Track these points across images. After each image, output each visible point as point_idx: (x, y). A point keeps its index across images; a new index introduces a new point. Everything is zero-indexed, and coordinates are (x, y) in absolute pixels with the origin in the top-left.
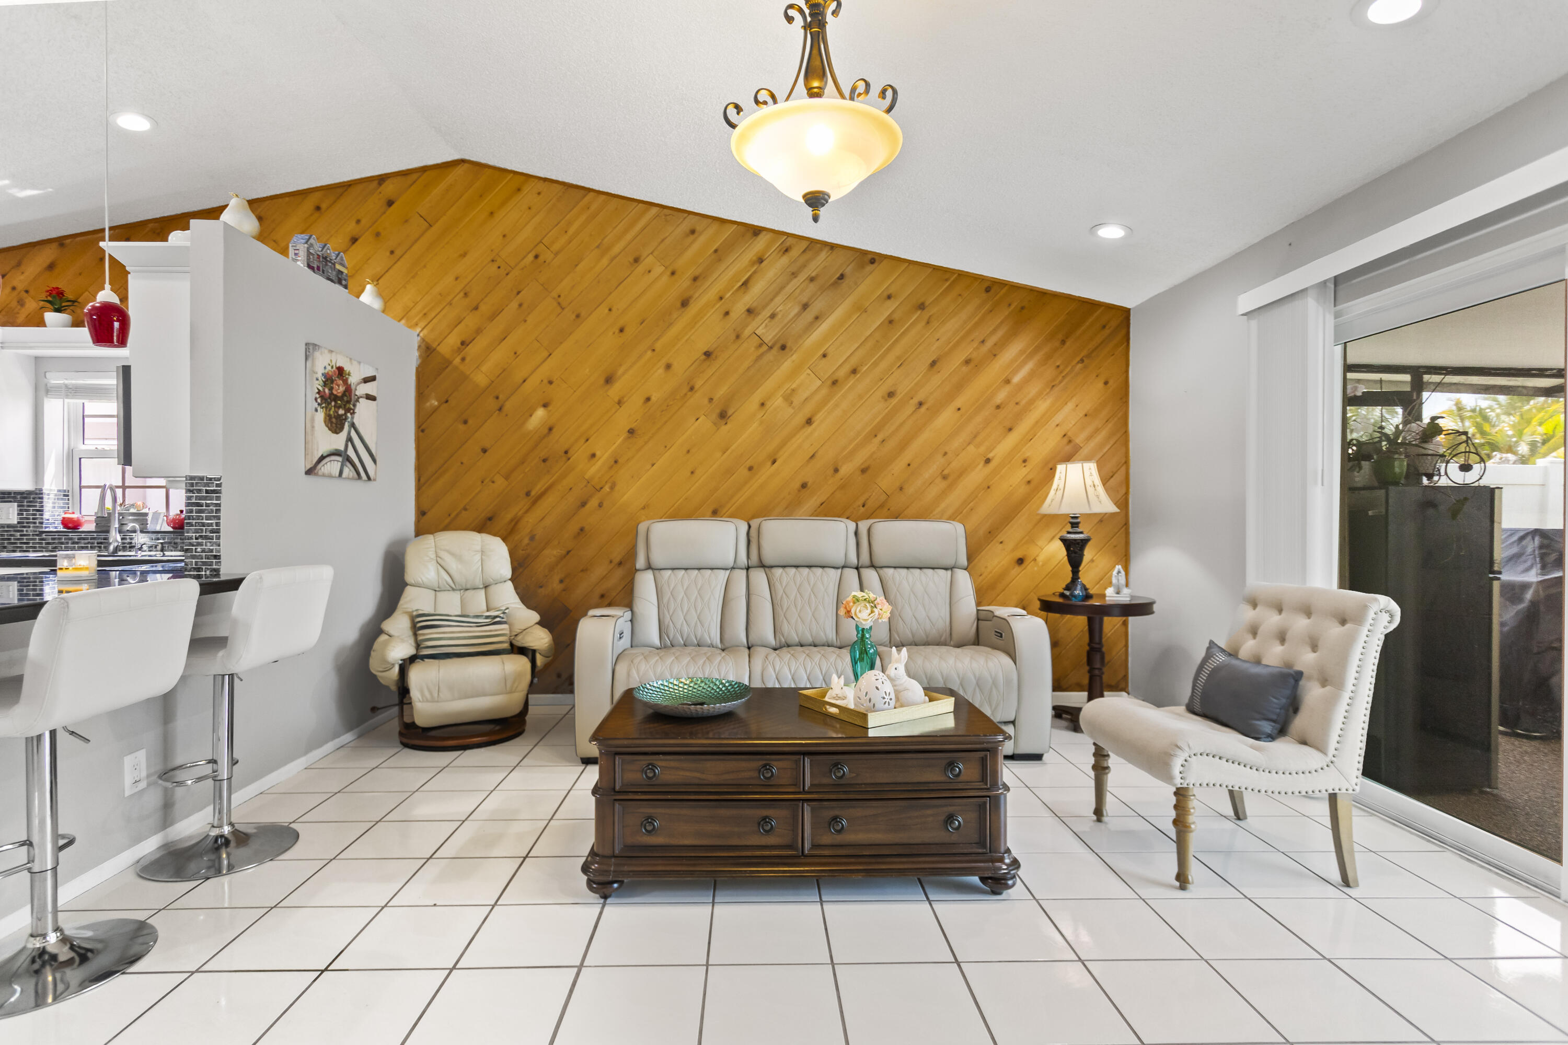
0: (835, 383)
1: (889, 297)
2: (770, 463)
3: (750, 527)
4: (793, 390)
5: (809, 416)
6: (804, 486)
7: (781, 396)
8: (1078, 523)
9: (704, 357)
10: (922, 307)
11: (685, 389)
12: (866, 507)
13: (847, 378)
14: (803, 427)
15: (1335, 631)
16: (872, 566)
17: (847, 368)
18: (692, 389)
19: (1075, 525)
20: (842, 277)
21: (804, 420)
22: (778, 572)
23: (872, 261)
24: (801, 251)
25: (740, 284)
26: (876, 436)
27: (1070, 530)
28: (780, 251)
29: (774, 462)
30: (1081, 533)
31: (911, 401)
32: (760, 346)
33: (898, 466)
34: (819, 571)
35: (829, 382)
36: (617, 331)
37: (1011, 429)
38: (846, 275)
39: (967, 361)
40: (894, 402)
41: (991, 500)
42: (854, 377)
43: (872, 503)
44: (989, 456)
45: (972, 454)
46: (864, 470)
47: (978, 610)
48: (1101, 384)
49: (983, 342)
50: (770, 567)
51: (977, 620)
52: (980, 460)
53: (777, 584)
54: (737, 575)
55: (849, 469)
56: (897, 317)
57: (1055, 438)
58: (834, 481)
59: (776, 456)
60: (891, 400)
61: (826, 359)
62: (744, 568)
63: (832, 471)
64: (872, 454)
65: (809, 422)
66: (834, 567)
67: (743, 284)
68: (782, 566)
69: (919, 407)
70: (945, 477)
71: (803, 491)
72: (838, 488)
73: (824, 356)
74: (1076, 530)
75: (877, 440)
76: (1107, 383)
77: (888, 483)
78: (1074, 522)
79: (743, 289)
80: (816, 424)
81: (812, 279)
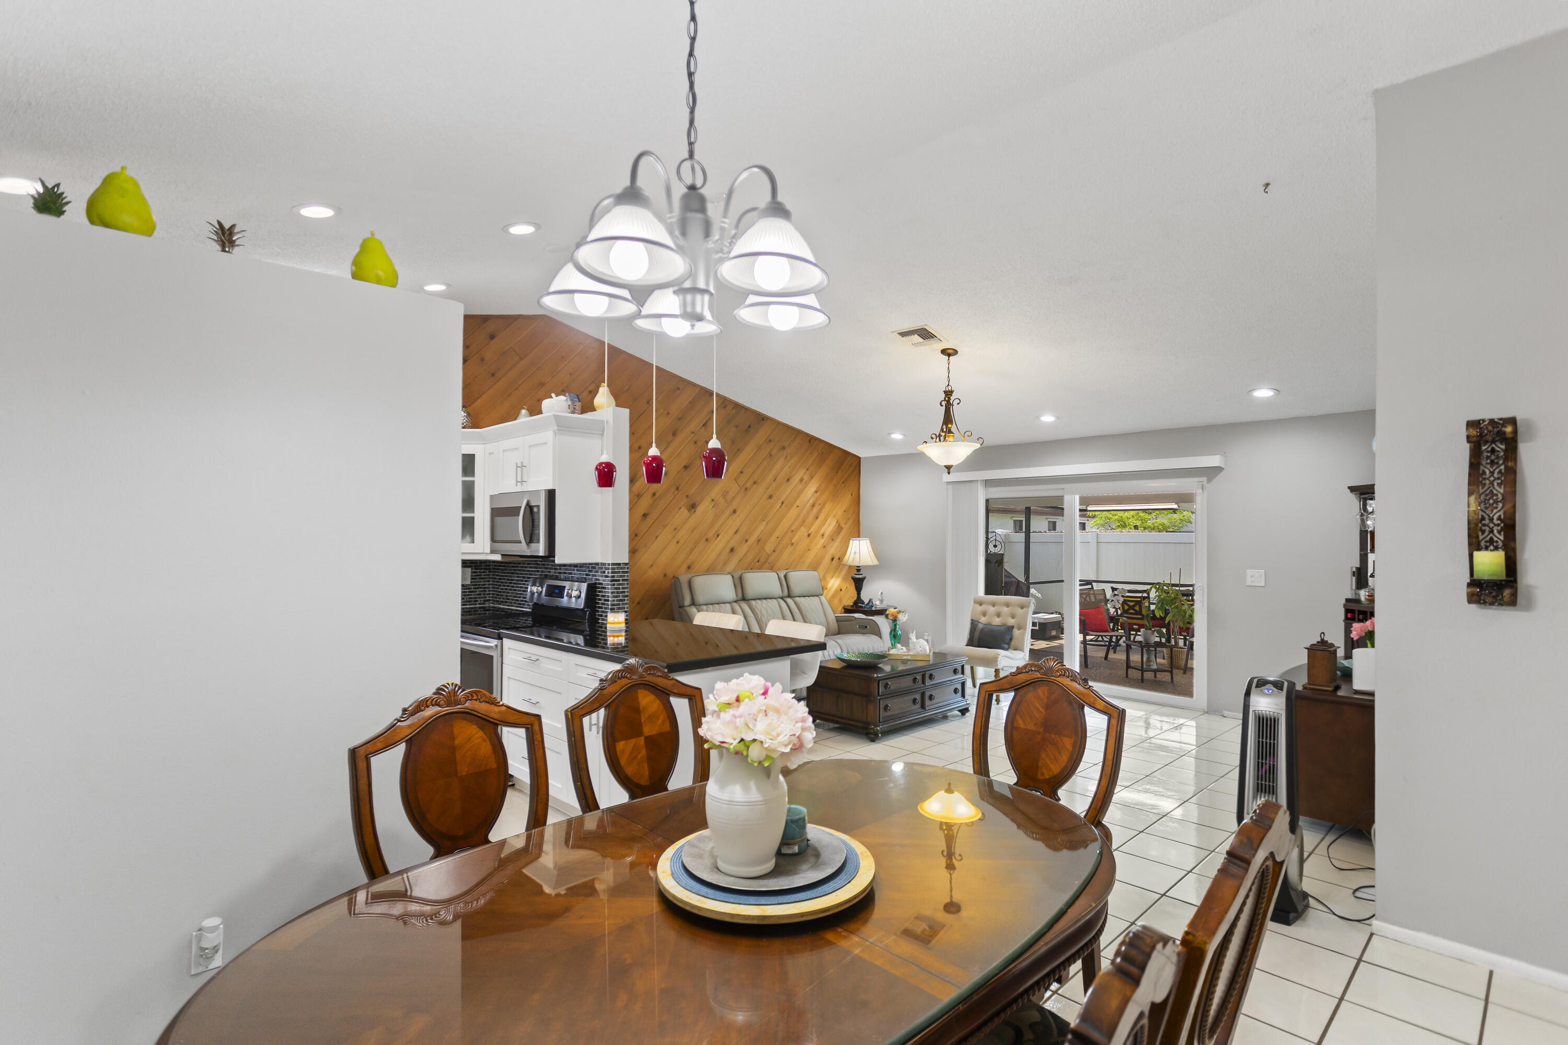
0: (746, 489)
1: (770, 441)
2: (716, 536)
3: (733, 577)
5: (734, 508)
6: (732, 550)
7: (722, 495)
8: (860, 570)
9: (684, 469)
10: (783, 449)
11: (674, 488)
12: (760, 562)
13: (752, 486)
14: (732, 515)
15: (1019, 611)
16: (789, 596)
17: (751, 481)
18: (677, 489)
19: (858, 570)
20: (749, 426)
21: (733, 511)
22: (753, 602)
23: (764, 420)
25: (702, 425)
26: (764, 520)
27: (856, 573)
29: (718, 536)
30: (862, 574)
31: (779, 501)
33: (774, 539)
34: (769, 600)
35: (743, 489)
36: (637, 448)
37: (817, 518)
38: (752, 426)
39: (801, 480)
40: (772, 501)
41: (810, 557)
42: (755, 486)
43: (762, 560)
44: (809, 533)
45: (803, 531)
46: (759, 541)
47: (836, 617)
48: (850, 495)
49: (807, 470)
50: (748, 600)
51: (837, 621)
52: (806, 534)
53: (756, 610)
54: (735, 605)
55: (752, 540)
56: (773, 453)
57: (834, 523)
58: (745, 547)
59: (719, 533)
60: (770, 500)
61: (742, 475)
62: (735, 602)
63: (744, 541)
64: (762, 531)
65: (735, 511)
66: (775, 599)
67: (704, 425)
68: (754, 599)
69: (782, 505)
70: (792, 544)
71: (731, 553)
72: (747, 551)
73: (742, 473)
74: (858, 573)
75: (764, 523)
76: (852, 495)
77: (769, 548)
78: (858, 569)
79: (704, 428)
80: (738, 513)
81: (737, 427)
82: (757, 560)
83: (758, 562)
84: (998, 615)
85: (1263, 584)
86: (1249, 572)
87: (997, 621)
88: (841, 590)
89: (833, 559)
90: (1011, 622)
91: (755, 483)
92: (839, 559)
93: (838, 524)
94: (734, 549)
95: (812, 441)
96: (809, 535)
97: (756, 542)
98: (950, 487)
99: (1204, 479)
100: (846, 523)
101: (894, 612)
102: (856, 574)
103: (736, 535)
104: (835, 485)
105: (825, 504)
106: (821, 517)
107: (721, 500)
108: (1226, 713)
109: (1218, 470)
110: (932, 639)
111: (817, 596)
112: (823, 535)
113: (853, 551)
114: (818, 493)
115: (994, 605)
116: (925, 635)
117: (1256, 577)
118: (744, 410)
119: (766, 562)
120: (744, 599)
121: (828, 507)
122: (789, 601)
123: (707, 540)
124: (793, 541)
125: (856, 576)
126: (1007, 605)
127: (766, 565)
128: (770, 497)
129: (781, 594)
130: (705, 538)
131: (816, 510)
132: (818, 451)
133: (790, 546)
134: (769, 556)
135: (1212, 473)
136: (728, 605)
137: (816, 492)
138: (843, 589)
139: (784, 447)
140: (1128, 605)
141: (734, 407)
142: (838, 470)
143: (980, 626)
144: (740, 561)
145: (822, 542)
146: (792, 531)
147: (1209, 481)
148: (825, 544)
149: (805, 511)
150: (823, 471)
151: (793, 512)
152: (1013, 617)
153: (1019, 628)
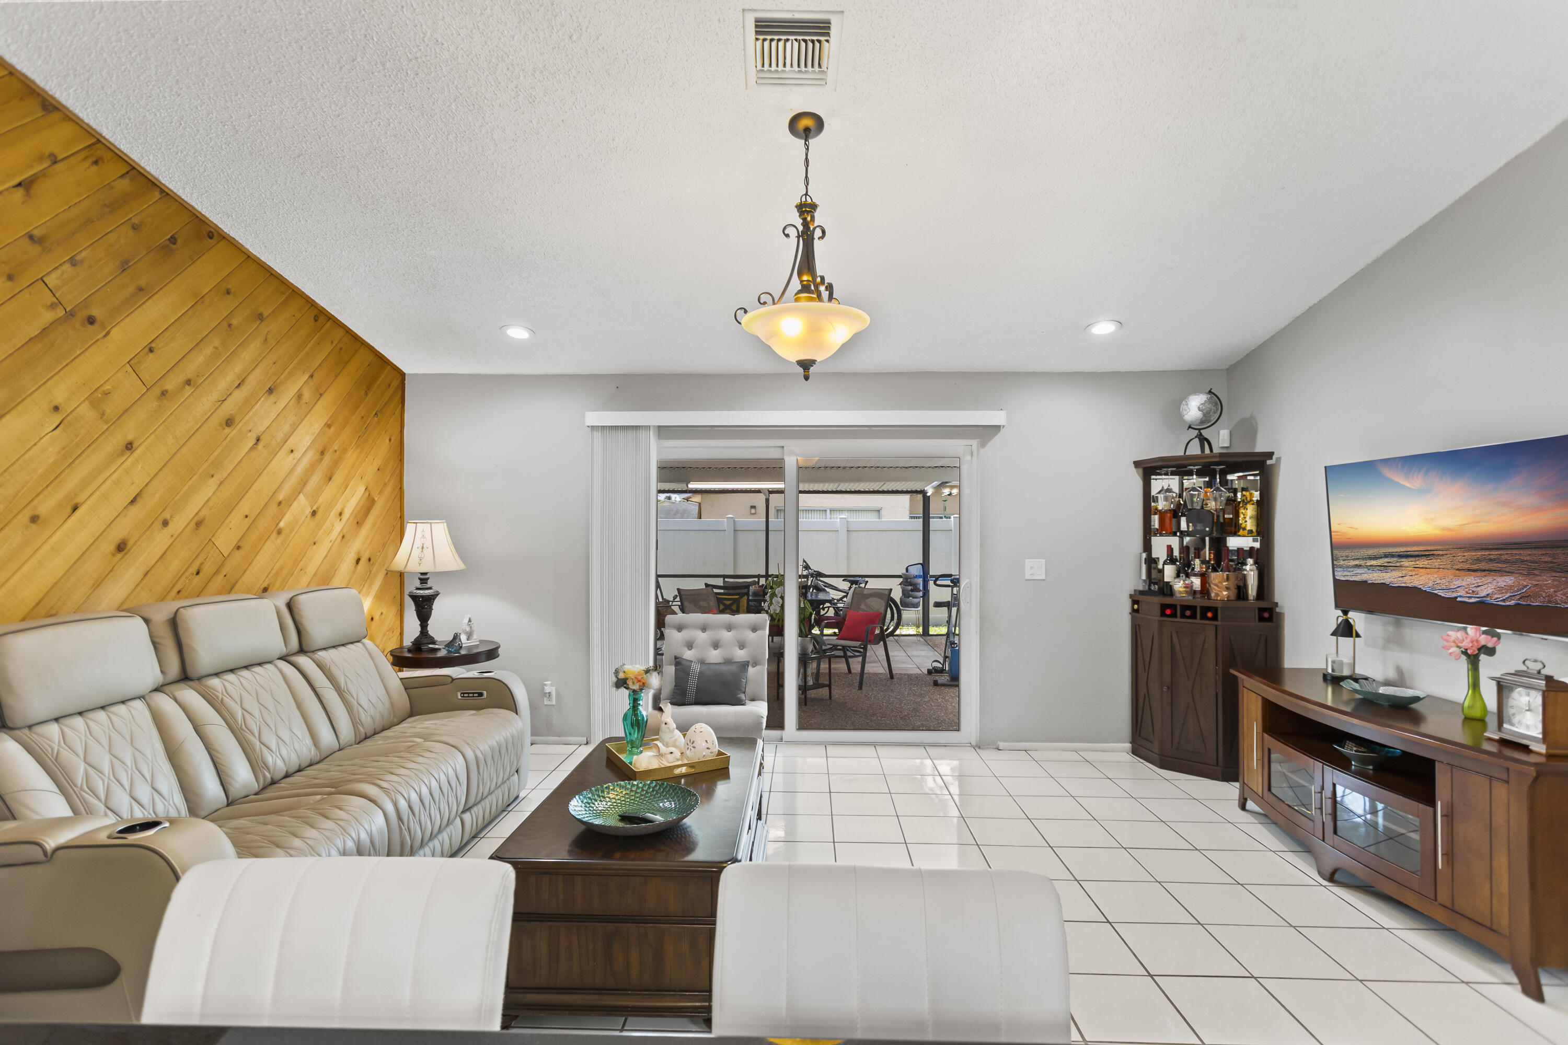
0: (164, 393)
1: (228, 292)
2: (69, 510)
3: (147, 621)
4: (107, 394)
5: (130, 437)
6: (121, 547)
7: (85, 398)
8: (427, 578)
10: (260, 317)
12: (201, 574)
13: (181, 389)
14: (122, 453)
16: (302, 651)
17: (181, 378)
19: (424, 581)
20: (173, 240)
21: (123, 444)
22: (215, 682)
23: (211, 236)
24: (119, 175)
25: (16, 183)
26: (213, 476)
27: (419, 585)
28: (85, 159)
29: (75, 509)
30: (430, 588)
31: (249, 434)
32: (53, 306)
33: (235, 520)
34: (258, 669)
35: (157, 391)
37: (330, 479)
38: (180, 242)
39: (299, 396)
40: (232, 432)
41: (316, 559)
42: (188, 390)
43: (208, 569)
44: (314, 508)
45: (302, 504)
46: (198, 524)
47: (401, 679)
48: (387, 441)
49: (312, 376)
50: (199, 679)
51: (406, 689)
52: (308, 511)
53: (227, 700)
54: (164, 702)
55: (180, 522)
56: (235, 322)
57: (361, 489)
58: (161, 540)
59: (79, 499)
60: (227, 430)
61: (151, 355)
62: (156, 690)
63: (158, 524)
64: (208, 501)
65: (129, 446)
66: (270, 662)
67: (19, 185)
68: (217, 674)
69: (256, 444)
70: (279, 532)
71: (119, 556)
72: (167, 549)
73: (151, 350)
74: (425, 586)
75: (213, 483)
76: (390, 440)
77: (224, 540)
78: (424, 579)
79: (20, 192)
80: (138, 453)
81: (135, 228)
82: (193, 569)
83: (198, 573)
84: (716, 645)
85: (1044, 578)
86: (1029, 563)
87: (715, 656)
88: (372, 619)
89: (358, 561)
90: (740, 655)
91: (188, 382)
92: (369, 560)
93: (367, 494)
94: (130, 543)
95: (321, 316)
96: (314, 513)
97: (192, 525)
98: (597, 435)
99: (974, 443)
100: (380, 492)
101: (639, 674)
102: (418, 589)
103: (134, 510)
104: (363, 417)
105: (344, 451)
106: (338, 478)
107: (86, 411)
108: (1001, 745)
109: (997, 428)
110: (556, 690)
111: (358, 642)
112: (340, 514)
113: (418, 543)
114: (332, 429)
115: (704, 629)
116: (545, 685)
117: (1035, 568)
118: (157, 195)
119: (217, 572)
120: (185, 677)
121: (351, 457)
122: (303, 660)
123: (34, 519)
124: (282, 525)
125: (418, 591)
126: (729, 628)
127: (219, 579)
128: (229, 422)
129: (284, 650)
130: (27, 513)
131: (327, 459)
132: (332, 342)
133: (274, 535)
134: (226, 559)
135: (987, 432)
136: (138, 705)
137: (329, 426)
138: (377, 617)
139: (261, 314)
140: (724, 604)
141: (127, 173)
142: (369, 387)
143: (696, 668)
144: (145, 575)
145: (338, 527)
146: (280, 503)
147: (983, 445)
148: (345, 531)
149: (305, 462)
150: (340, 387)
151: (282, 463)
152: (742, 646)
153: (755, 664)
